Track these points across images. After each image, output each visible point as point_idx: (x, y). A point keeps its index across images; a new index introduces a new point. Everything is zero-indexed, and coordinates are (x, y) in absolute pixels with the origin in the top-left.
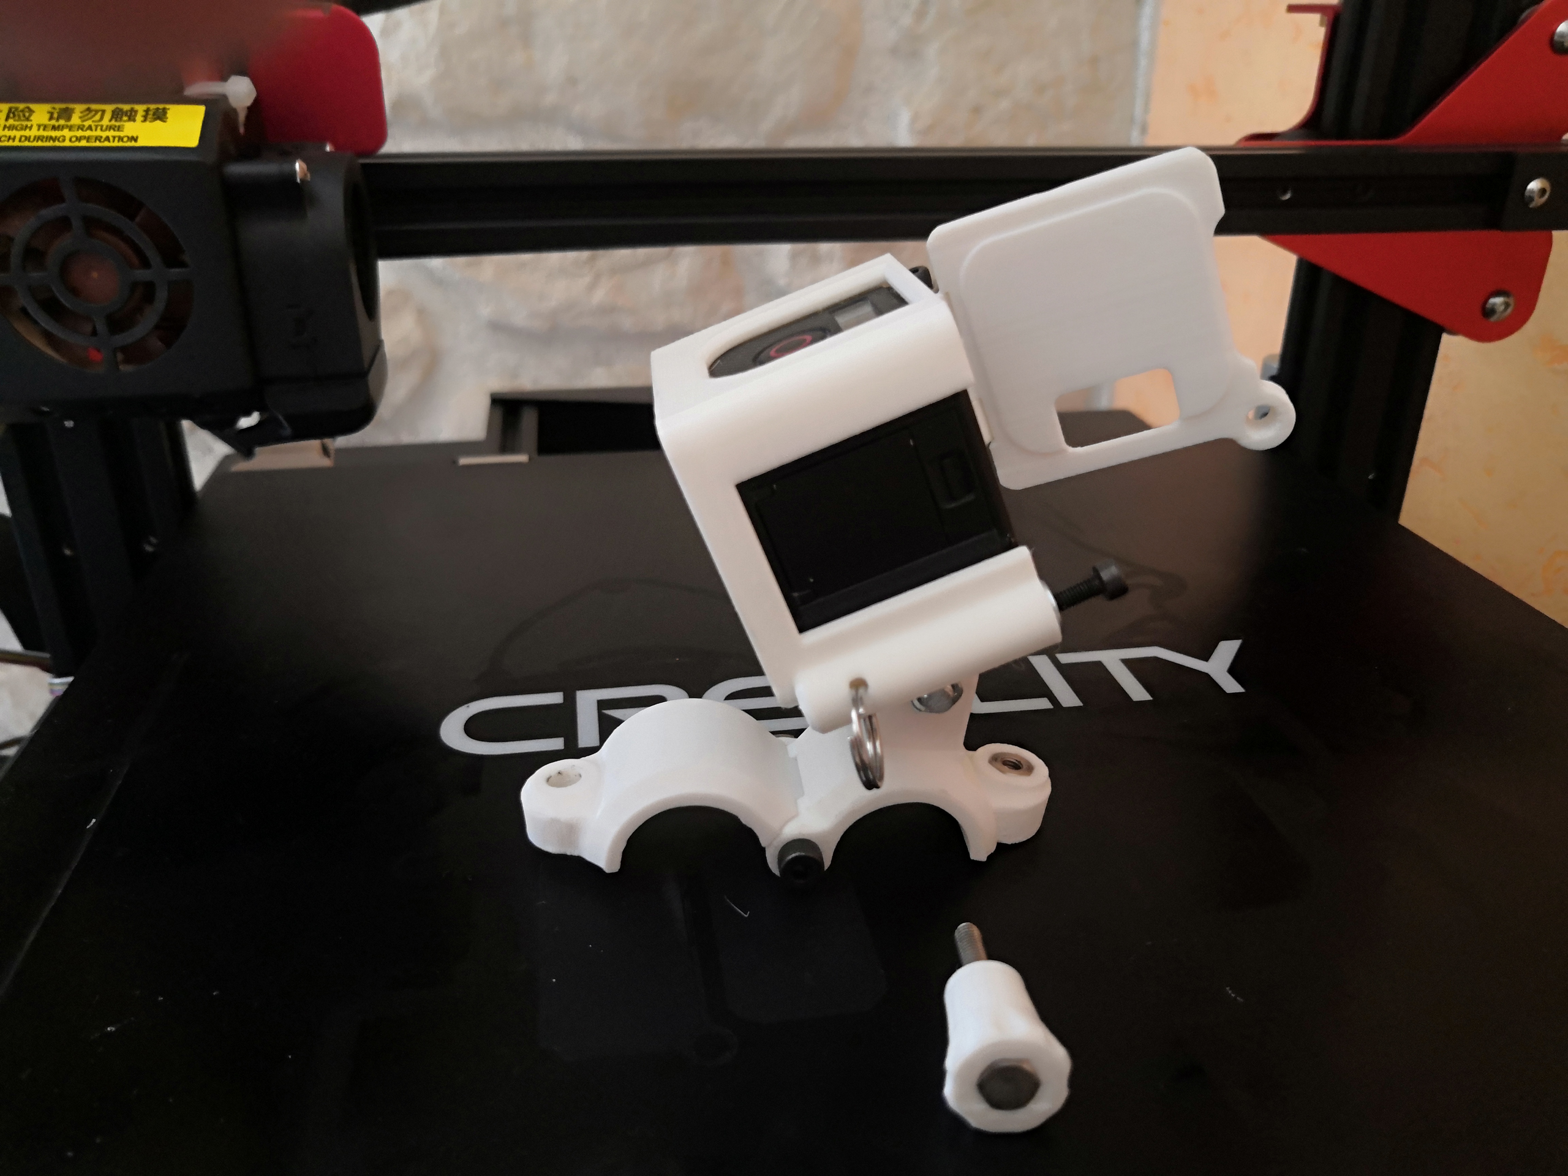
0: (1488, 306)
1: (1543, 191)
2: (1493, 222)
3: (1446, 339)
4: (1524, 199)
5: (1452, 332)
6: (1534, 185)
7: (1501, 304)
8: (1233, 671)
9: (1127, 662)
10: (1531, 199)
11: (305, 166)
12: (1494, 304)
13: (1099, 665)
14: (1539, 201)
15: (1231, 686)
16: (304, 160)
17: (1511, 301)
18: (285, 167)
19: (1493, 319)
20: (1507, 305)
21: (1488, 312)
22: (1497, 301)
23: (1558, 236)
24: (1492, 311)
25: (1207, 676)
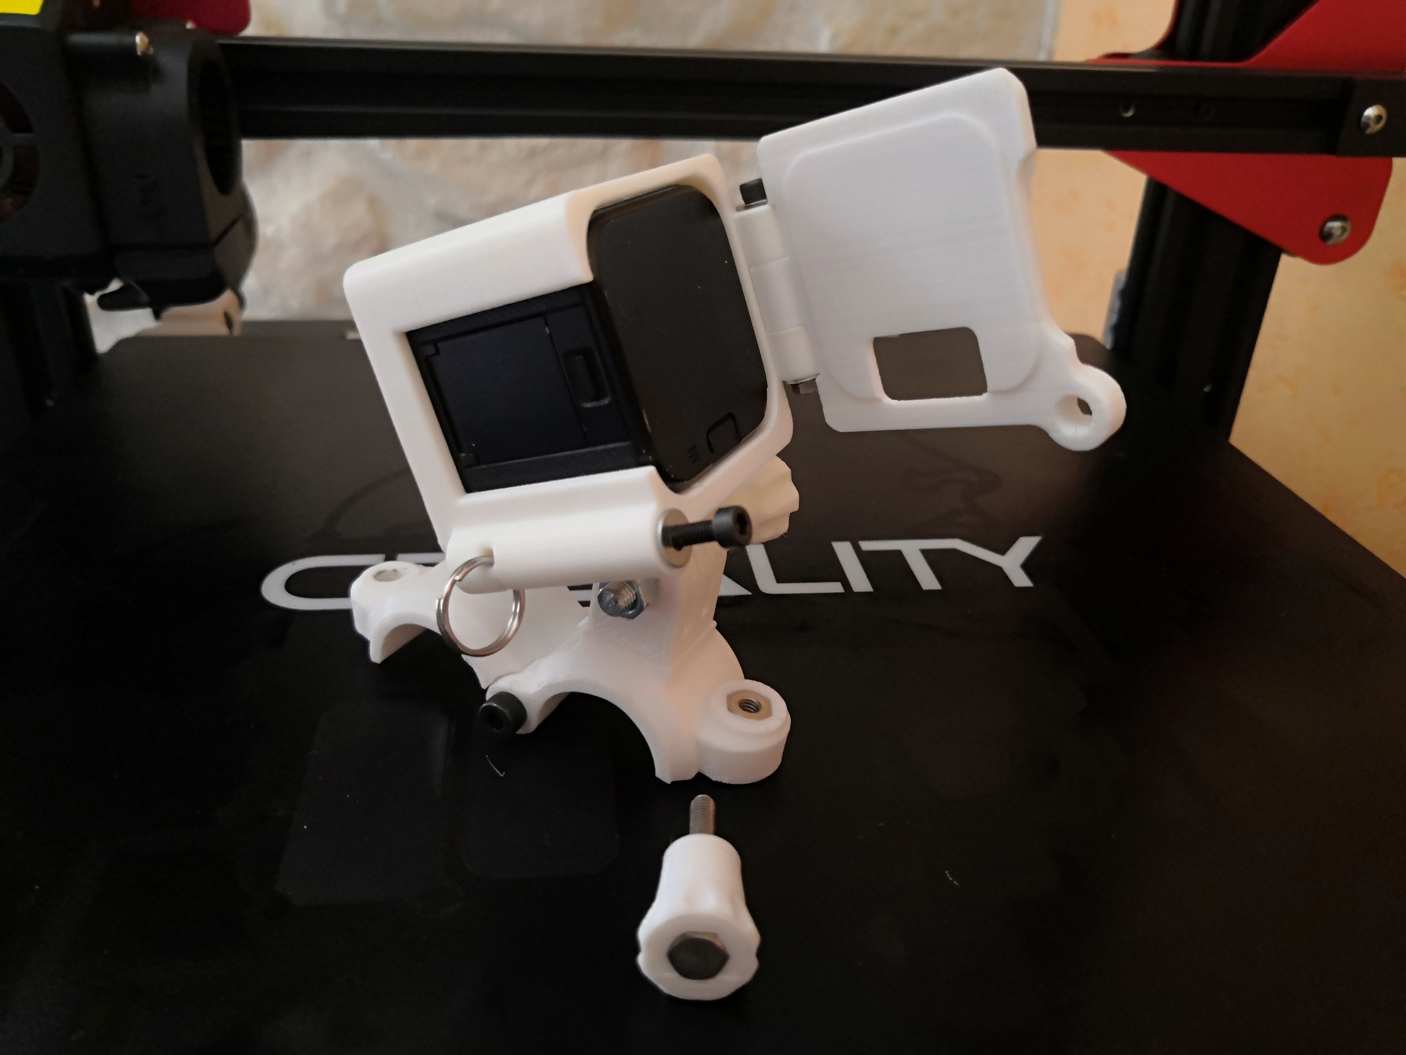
0: (1326, 229)
1: (1379, 118)
2: (1330, 147)
3: (1286, 261)
4: (1359, 125)
5: (1292, 253)
6: (1371, 112)
7: (1338, 228)
8: (1027, 566)
9: (926, 553)
10: (1367, 125)
11: (146, 40)
12: (1331, 228)
13: (899, 554)
14: (1375, 128)
15: (1021, 580)
16: (147, 33)
17: (1348, 226)
18: (127, 39)
19: (1331, 242)
20: (1344, 229)
21: (1325, 236)
22: (1335, 225)
23: (1398, 162)
24: (1329, 235)
25: (998, 570)
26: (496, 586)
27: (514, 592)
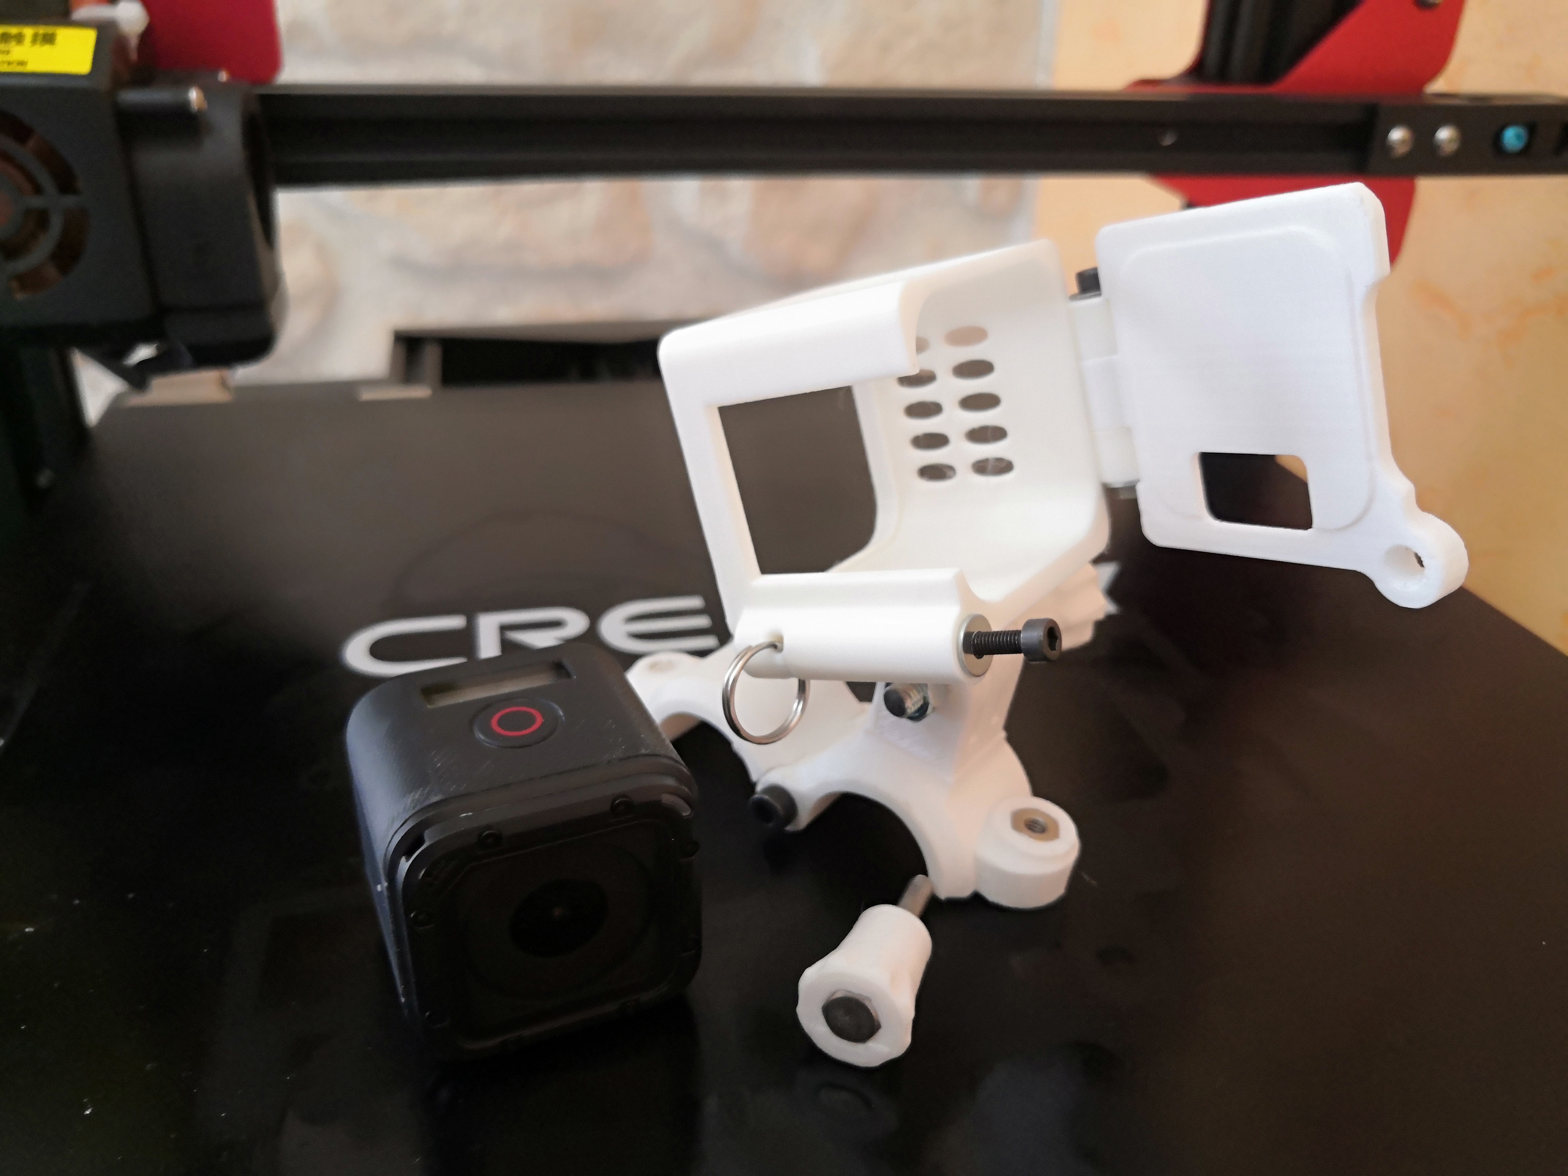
1: (1403, 142)
2: (1359, 169)
4: (1386, 147)
6: (1396, 135)
10: (1394, 148)
11: (201, 95)
14: (1401, 150)
16: (200, 88)
18: (180, 95)
26: (783, 673)
27: (800, 680)
